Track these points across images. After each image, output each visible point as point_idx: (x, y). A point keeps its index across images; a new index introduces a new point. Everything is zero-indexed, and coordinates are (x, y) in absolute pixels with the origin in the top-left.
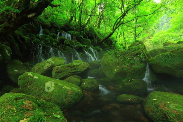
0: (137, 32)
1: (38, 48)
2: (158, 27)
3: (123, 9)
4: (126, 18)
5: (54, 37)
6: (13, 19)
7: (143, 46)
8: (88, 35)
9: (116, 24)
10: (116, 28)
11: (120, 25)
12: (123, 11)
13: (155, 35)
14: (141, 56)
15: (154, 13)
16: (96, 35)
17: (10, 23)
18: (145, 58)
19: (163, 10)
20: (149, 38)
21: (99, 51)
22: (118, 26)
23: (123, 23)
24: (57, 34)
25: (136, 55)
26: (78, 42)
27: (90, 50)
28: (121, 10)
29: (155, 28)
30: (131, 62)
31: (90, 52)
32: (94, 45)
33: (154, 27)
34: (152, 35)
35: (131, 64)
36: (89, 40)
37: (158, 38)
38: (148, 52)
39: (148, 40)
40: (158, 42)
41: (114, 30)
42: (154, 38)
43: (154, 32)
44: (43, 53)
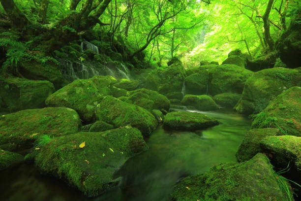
0: (175, 45)
1: (68, 64)
2: (199, 38)
3: (160, 16)
4: (163, 27)
5: (78, 49)
6: (63, 37)
7: (181, 67)
8: (117, 46)
9: (152, 33)
10: (151, 39)
11: (156, 36)
12: (160, 19)
13: (195, 49)
14: (180, 76)
15: (192, 27)
16: (125, 47)
17: (59, 40)
18: (182, 77)
19: (201, 26)
20: (188, 51)
21: (130, 68)
22: (153, 37)
23: (159, 34)
24: (80, 44)
25: (176, 74)
26: (108, 57)
27: (122, 66)
28: (158, 17)
29: (196, 40)
30: (172, 80)
31: (123, 70)
32: (124, 61)
33: (195, 37)
34: (192, 48)
35: (172, 83)
36: (120, 54)
37: (198, 53)
38: (185, 72)
39: (187, 54)
40: (198, 57)
41: (148, 42)
42: (194, 53)
43: (194, 45)
44: (75, 70)
